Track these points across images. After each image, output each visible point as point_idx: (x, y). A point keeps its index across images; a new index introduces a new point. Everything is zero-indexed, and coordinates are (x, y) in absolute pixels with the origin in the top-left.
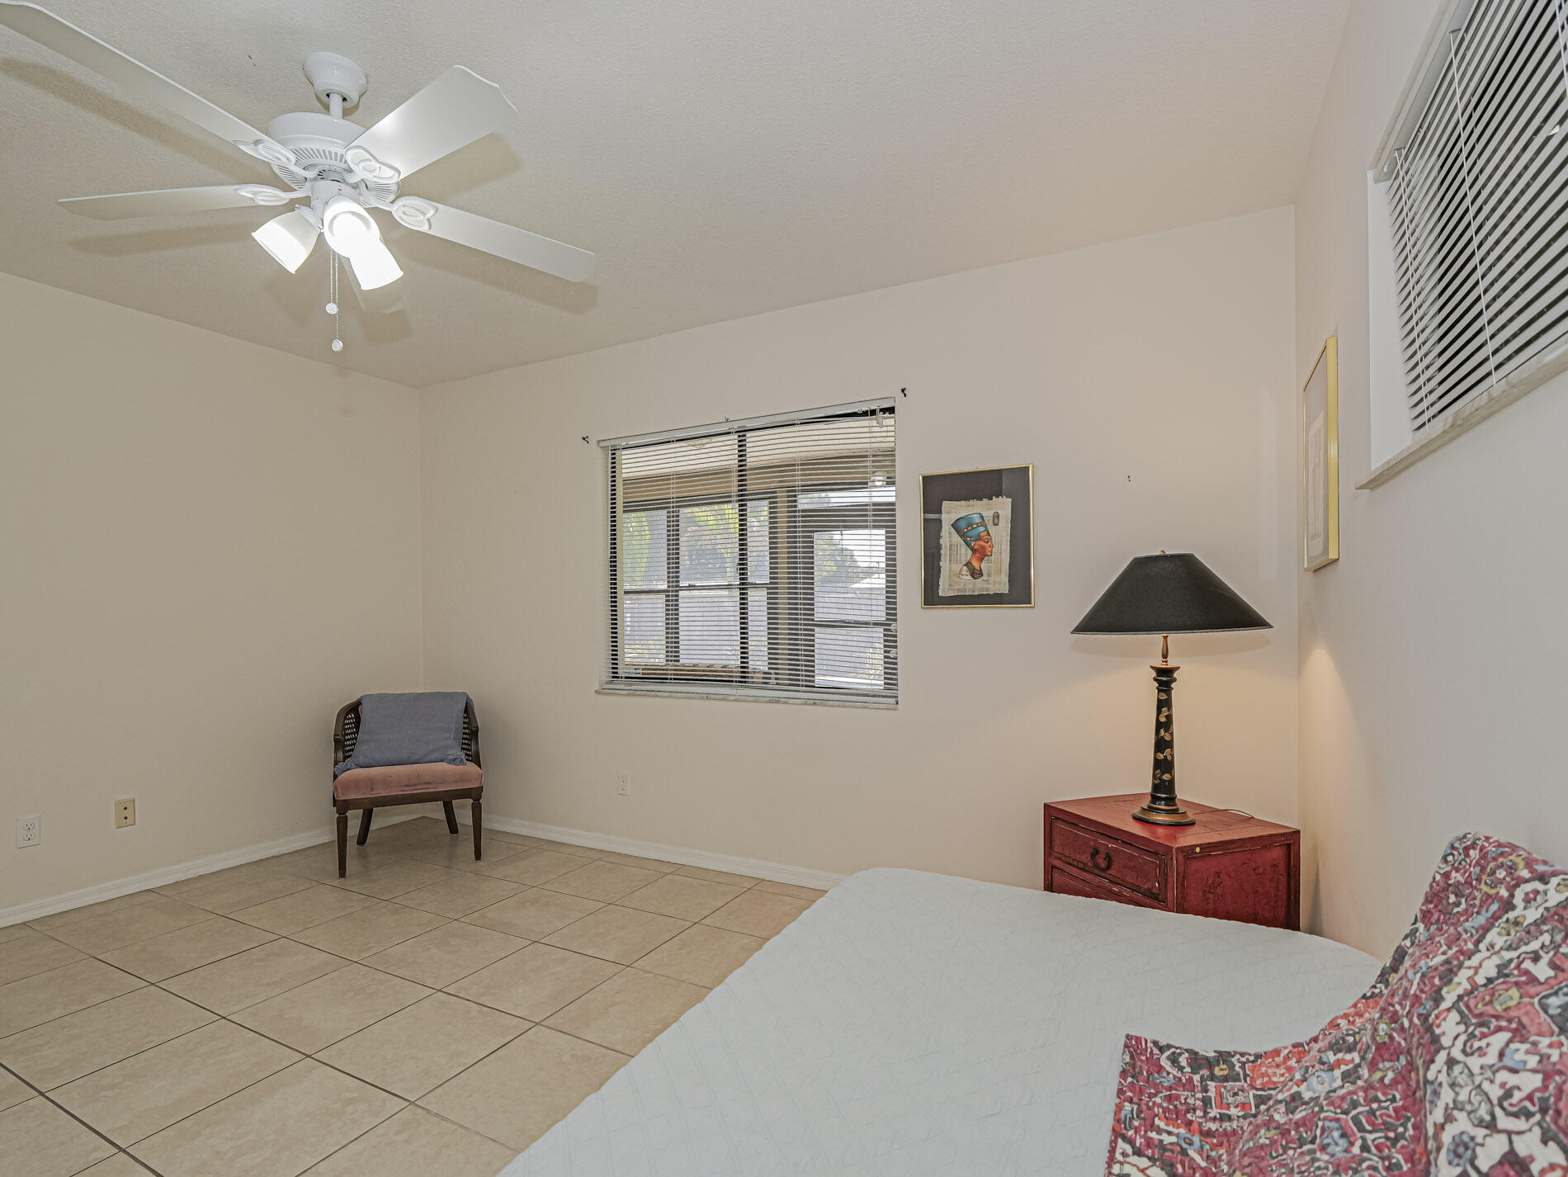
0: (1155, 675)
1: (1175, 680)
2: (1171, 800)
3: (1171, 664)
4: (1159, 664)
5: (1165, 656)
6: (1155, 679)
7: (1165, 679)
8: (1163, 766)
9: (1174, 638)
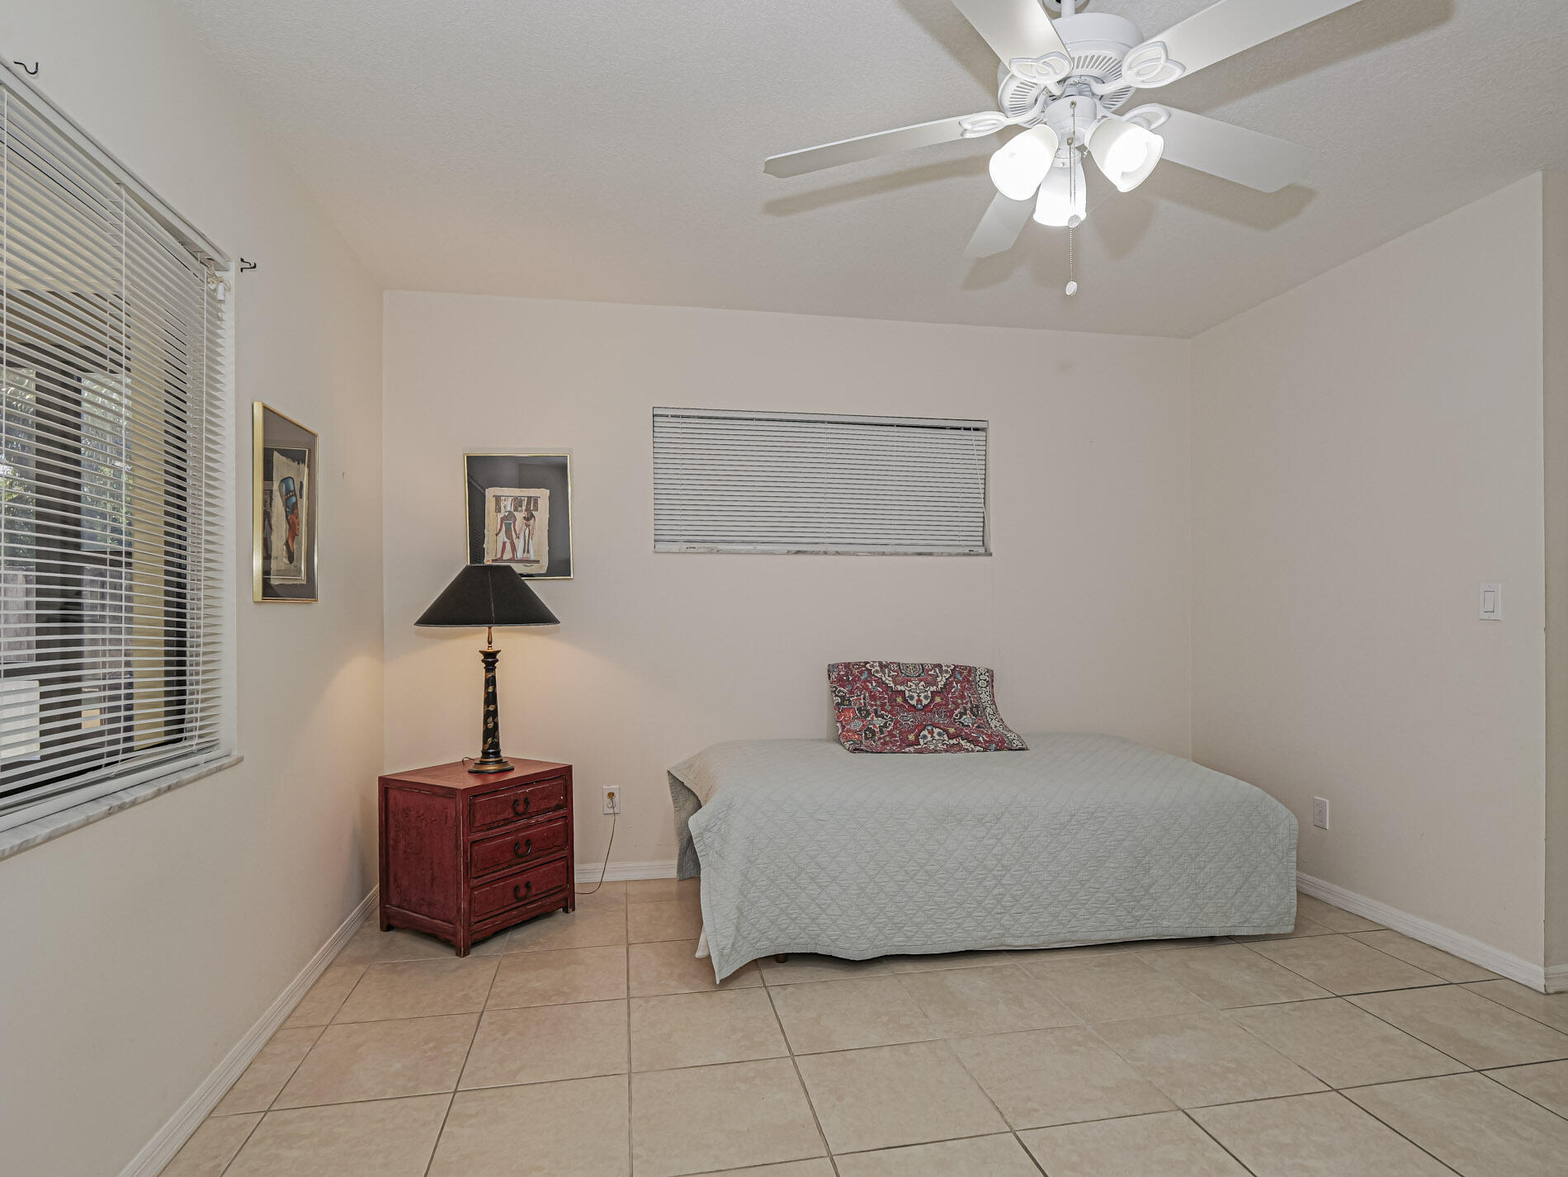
0: (483, 658)
1: (497, 661)
2: (497, 754)
3: (494, 648)
4: (485, 649)
5: (490, 643)
6: (483, 661)
7: (490, 660)
8: (491, 733)
9: (495, 628)
